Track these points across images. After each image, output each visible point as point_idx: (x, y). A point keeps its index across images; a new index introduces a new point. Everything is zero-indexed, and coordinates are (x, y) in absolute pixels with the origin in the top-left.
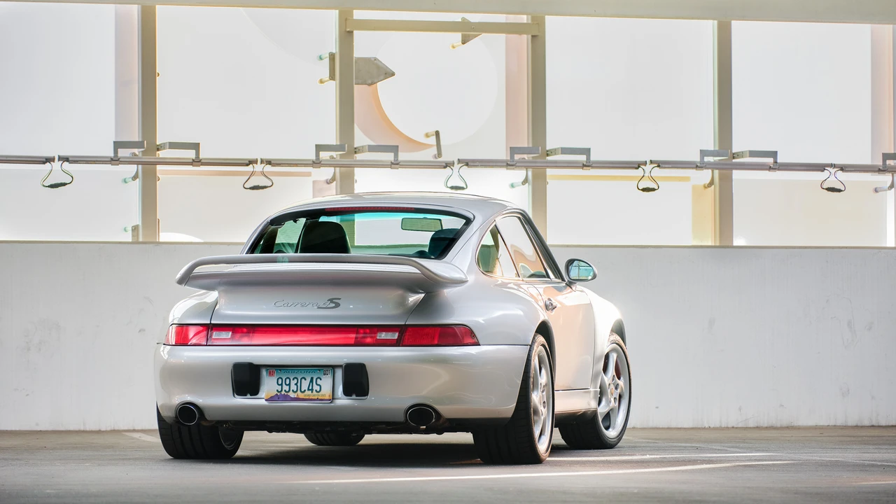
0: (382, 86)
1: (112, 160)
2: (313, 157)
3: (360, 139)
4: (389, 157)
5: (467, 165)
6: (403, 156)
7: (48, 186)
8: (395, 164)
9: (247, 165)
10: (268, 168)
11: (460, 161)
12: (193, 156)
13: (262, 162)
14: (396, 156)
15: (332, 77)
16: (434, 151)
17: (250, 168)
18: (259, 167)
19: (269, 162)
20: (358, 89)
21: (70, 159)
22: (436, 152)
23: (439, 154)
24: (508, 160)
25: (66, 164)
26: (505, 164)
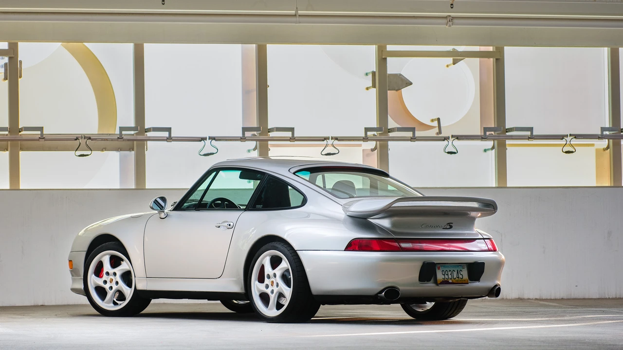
0: (405, 91)
1: (241, 138)
2: (363, 135)
3: (392, 124)
4: (409, 134)
5: (457, 138)
6: (418, 134)
7: (203, 155)
8: (414, 139)
9: (323, 140)
10: (336, 142)
11: (453, 136)
12: (291, 136)
13: (332, 138)
14: (414, 134)
15: (374, 86)
16: (437, 130)
17: (325, 142)
18: (330, 142)
19: (336, 139)
20: (390, 94)
21: (216, 138)
22: (438, 131)
23: (440, 132)
24: (482, 135)
25: (213, 141)
26: (481, 138)
